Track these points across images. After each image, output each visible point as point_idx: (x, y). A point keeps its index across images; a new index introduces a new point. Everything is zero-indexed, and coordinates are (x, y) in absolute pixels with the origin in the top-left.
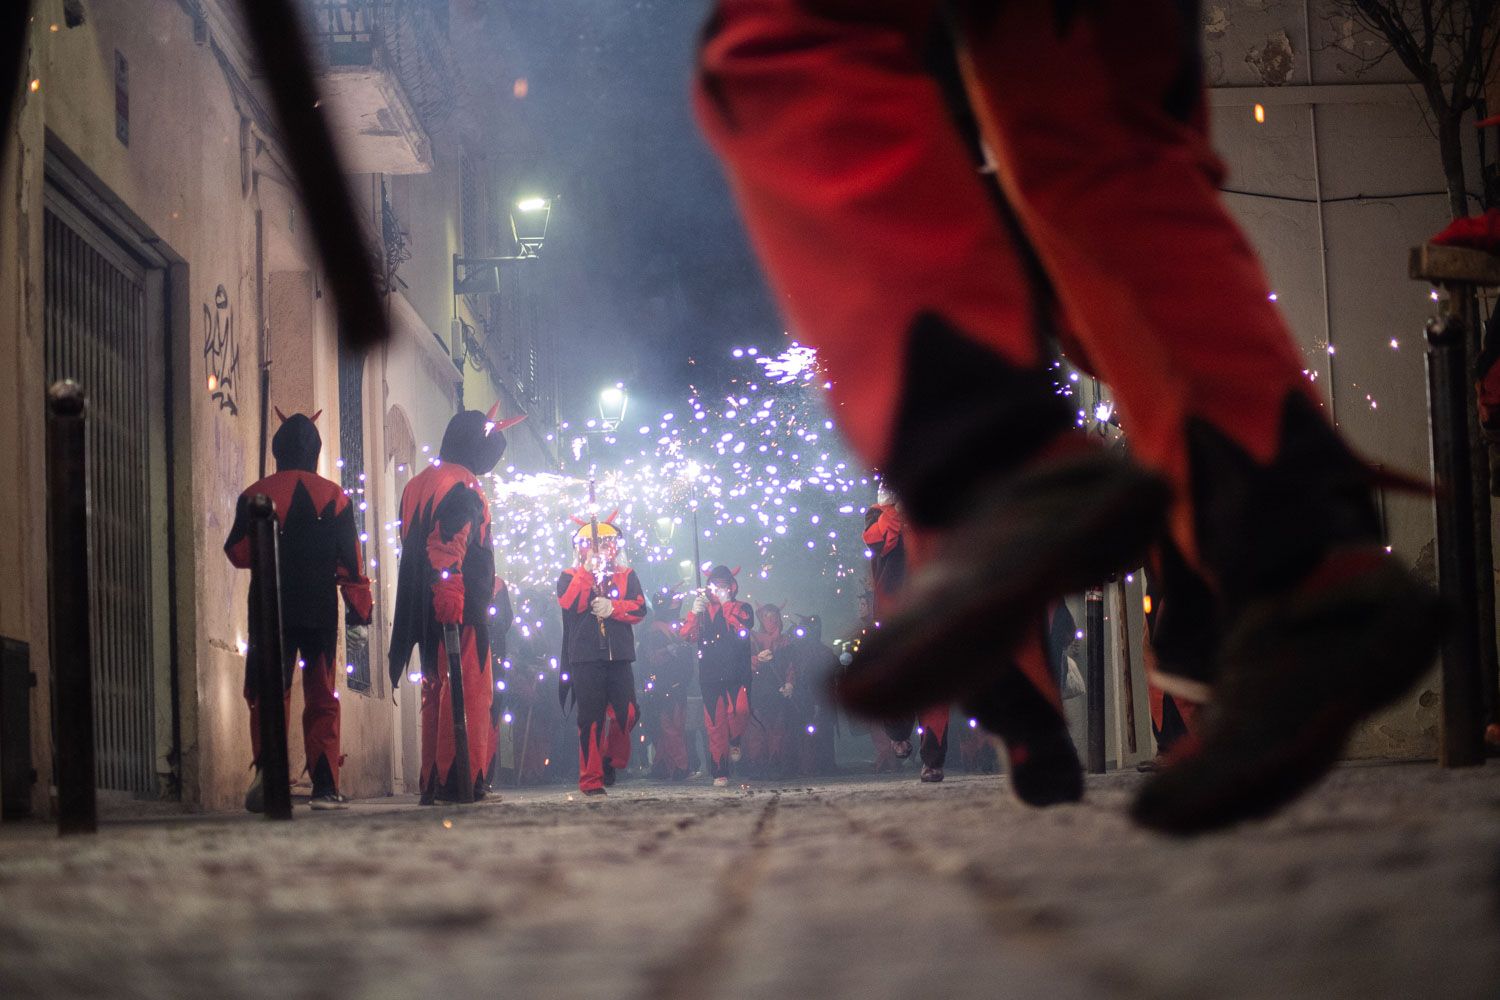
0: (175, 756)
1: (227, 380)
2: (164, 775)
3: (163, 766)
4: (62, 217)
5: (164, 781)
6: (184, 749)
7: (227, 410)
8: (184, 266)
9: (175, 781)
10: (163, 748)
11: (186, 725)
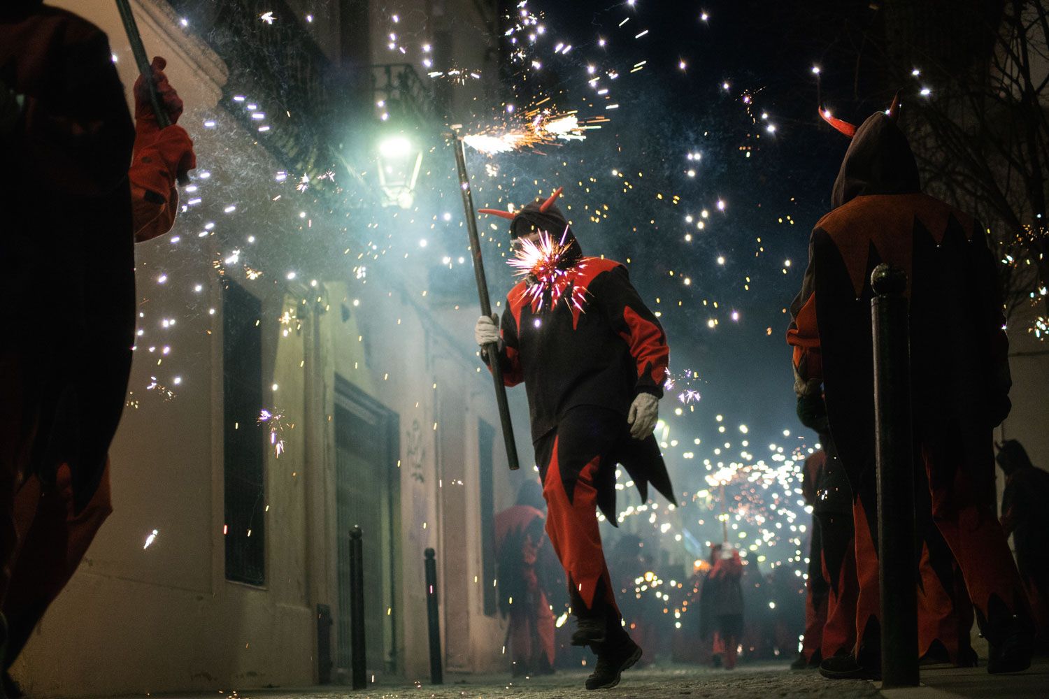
0: (393, 653)
1: (419, 466)
2: (387, 662)
3: (387, 658)
4: (344, 405)
5: (388, 665)
6: (398, 650)
7: (419, 481)
8: (397, 416)
9: (393, 665)
10: (387, 649)
11: (398, 638)
